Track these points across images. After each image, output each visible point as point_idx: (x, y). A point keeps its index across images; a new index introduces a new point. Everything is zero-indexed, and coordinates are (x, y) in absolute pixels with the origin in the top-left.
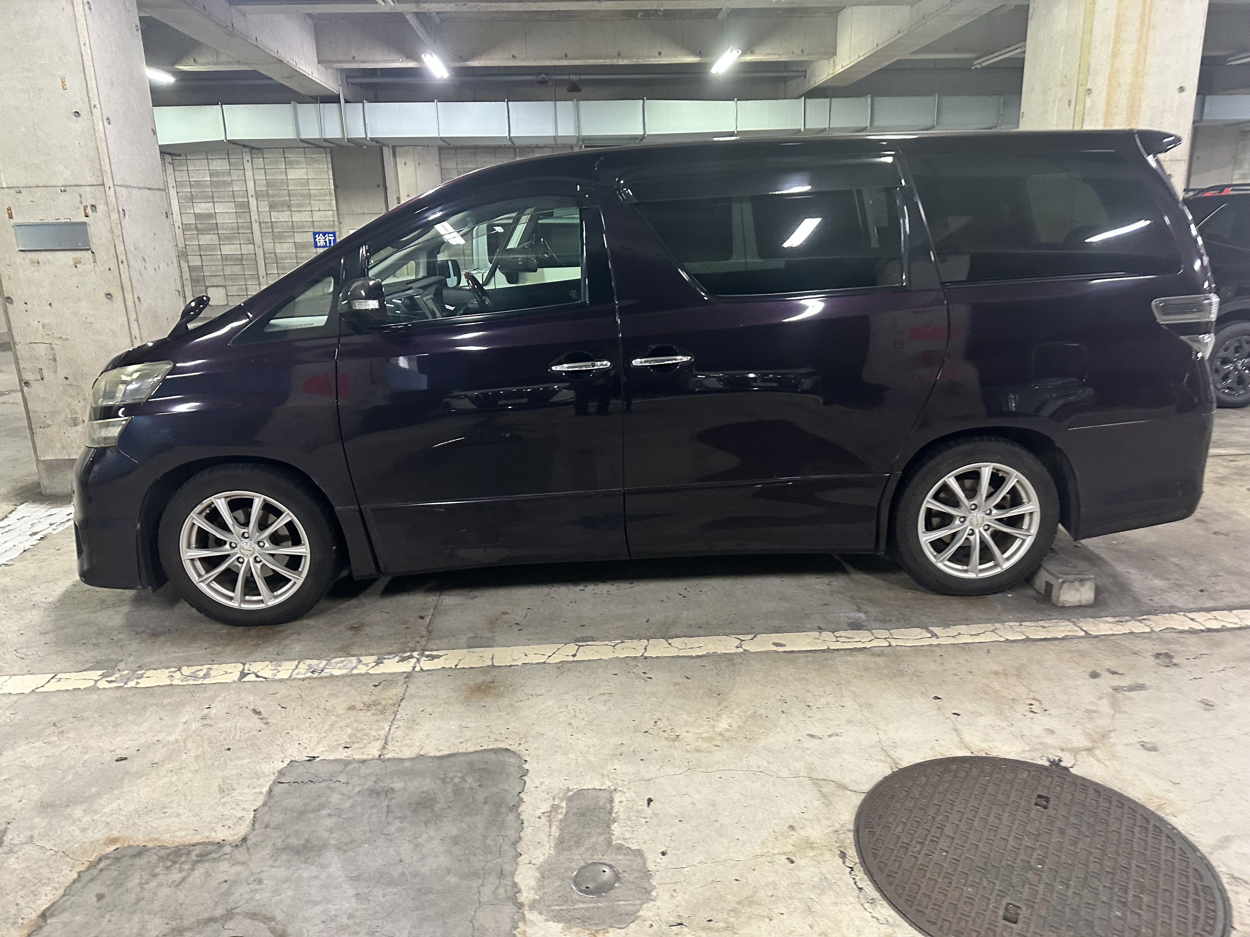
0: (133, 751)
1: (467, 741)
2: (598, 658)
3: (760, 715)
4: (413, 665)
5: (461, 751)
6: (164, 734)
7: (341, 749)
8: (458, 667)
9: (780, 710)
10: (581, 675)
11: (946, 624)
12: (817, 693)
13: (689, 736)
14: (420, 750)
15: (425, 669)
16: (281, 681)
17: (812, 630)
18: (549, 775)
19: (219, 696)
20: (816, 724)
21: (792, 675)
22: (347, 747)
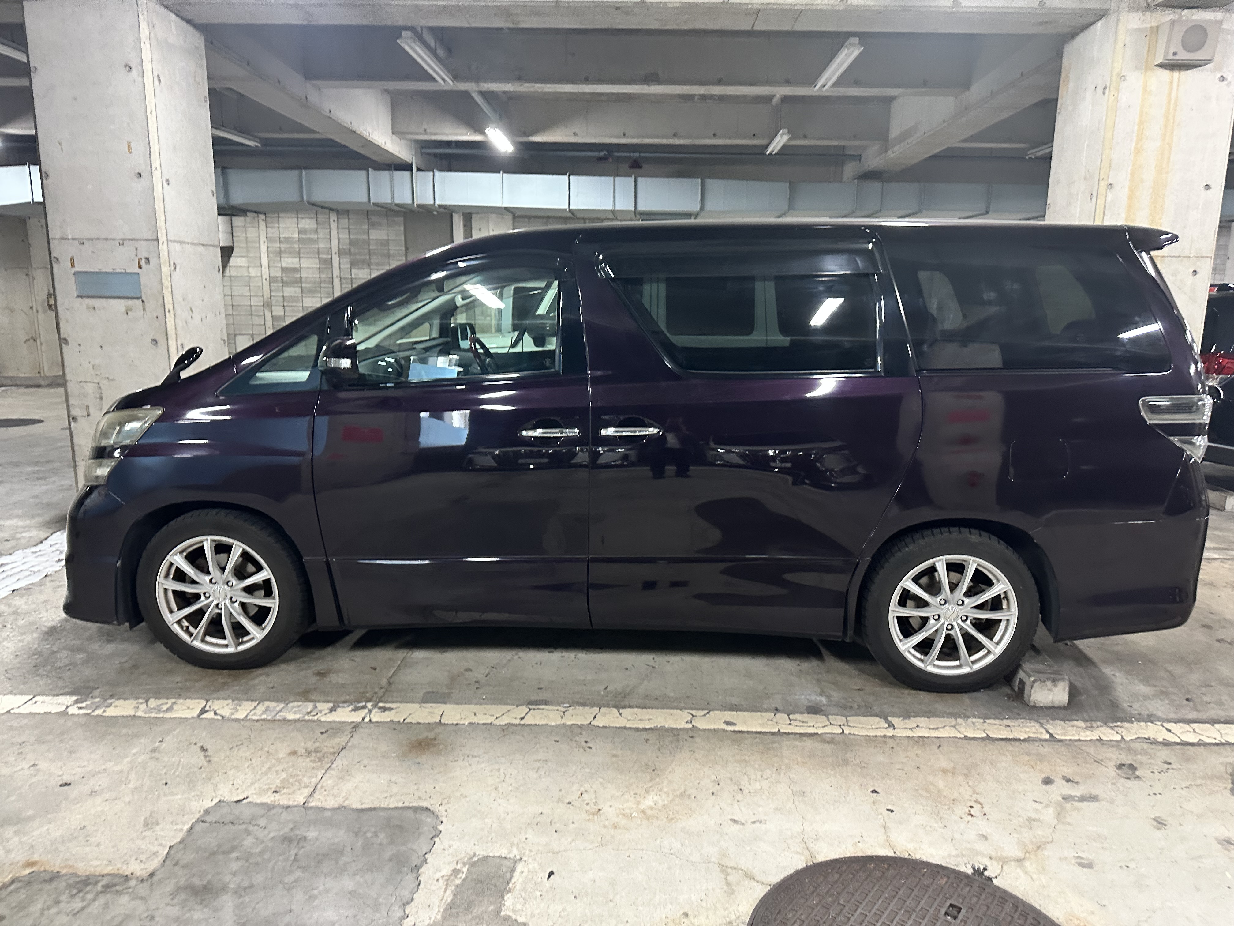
0: (78, 778)
1: (391, 796)
2: (544, 723)
3: (689, 795)
4: (363, 716)
5: (382, 806)
6: (112, 763)
7: (270, 792)
8: (406, 721)
9: (711, 792)
10: (522, 739)
11: (906, 715)
12: (753, 777)
13: (610, 811)
14: (344, 802)
15: (374, 720)
16: (236, 721)
17: (767, 710)
18: (460, 839)
19: (174, 731)
20: (743, 809)
21: (734, 756)
22: (276, 792)
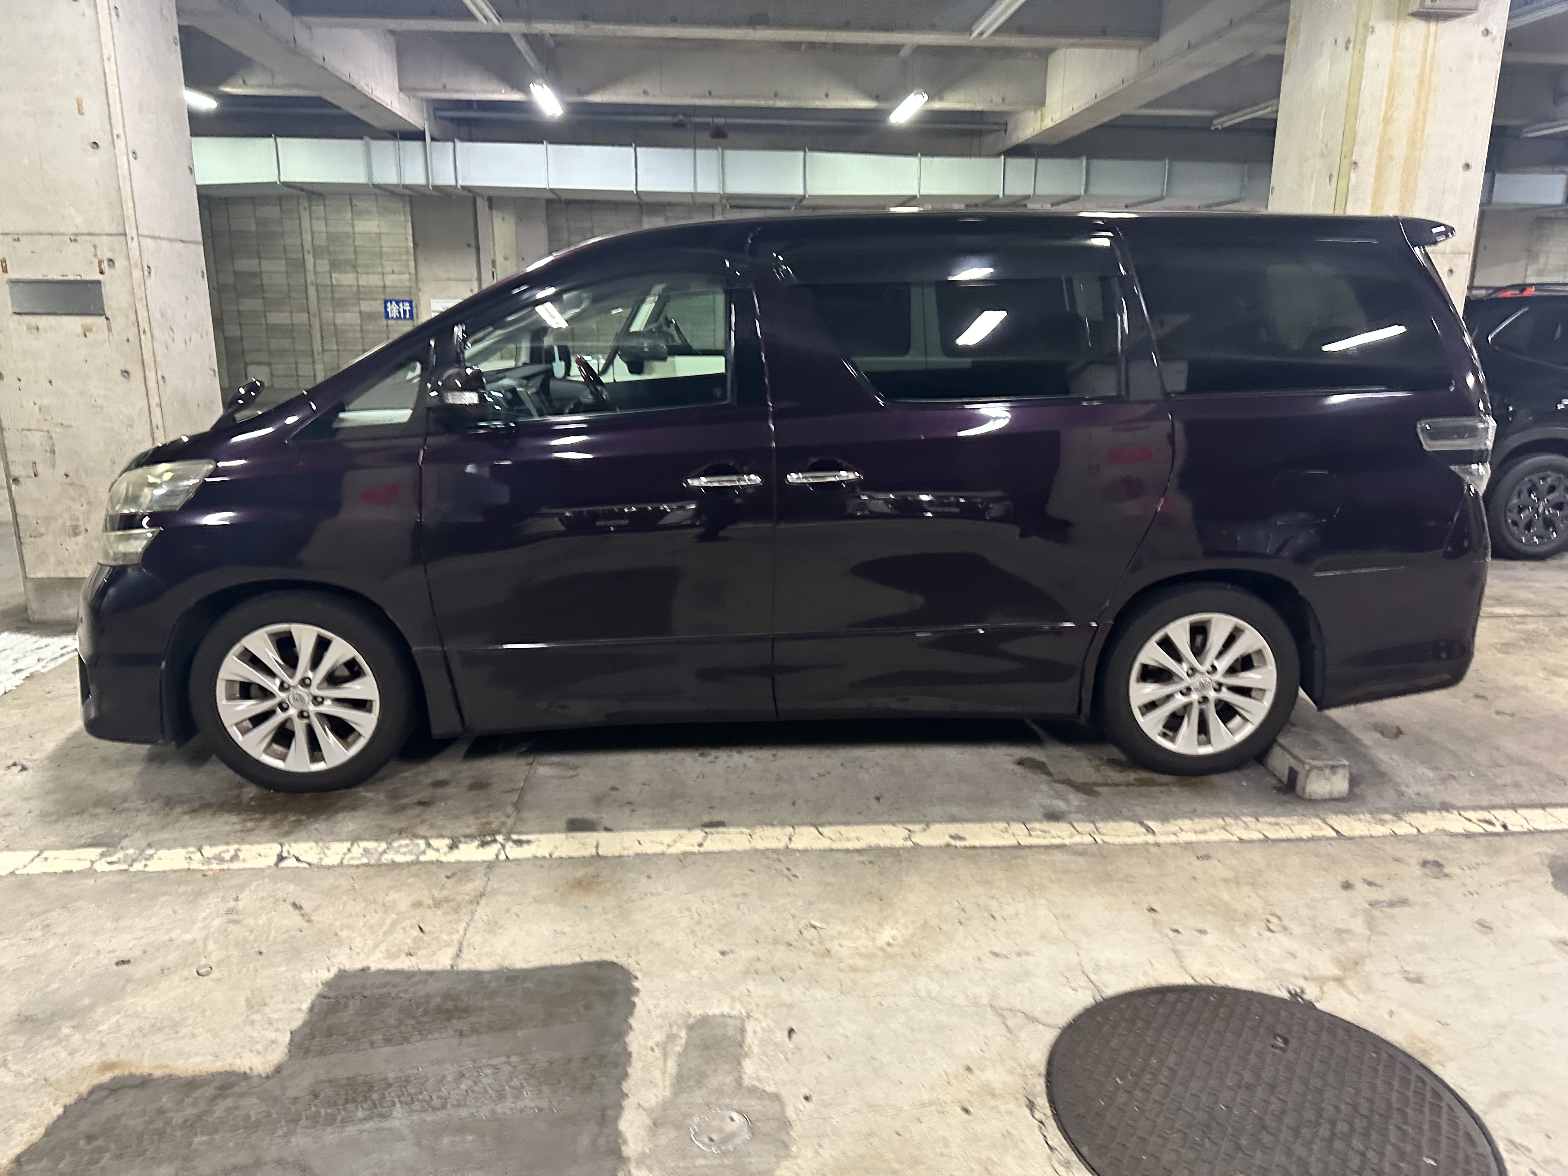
0: (137, 953)
1: (562, 950)
2: (728, 849)
3: (932, 927)
4: (496, 852)
5: (555, 963)
6: (179, 931)
7: (403, 956)
8: (553, 856)
9: (957, 921)
10: (708, 871)
11: (1165, 818)
12: (1003, 900)
13: (841, 951)
14: (503, 962)
15: (511, 857)
16: (329, 868)
17: (999, 820)
18: (665, 997)
19: (249, 885)
20: (1002, 939)
21: (972, 876)
22: (411, 955)
